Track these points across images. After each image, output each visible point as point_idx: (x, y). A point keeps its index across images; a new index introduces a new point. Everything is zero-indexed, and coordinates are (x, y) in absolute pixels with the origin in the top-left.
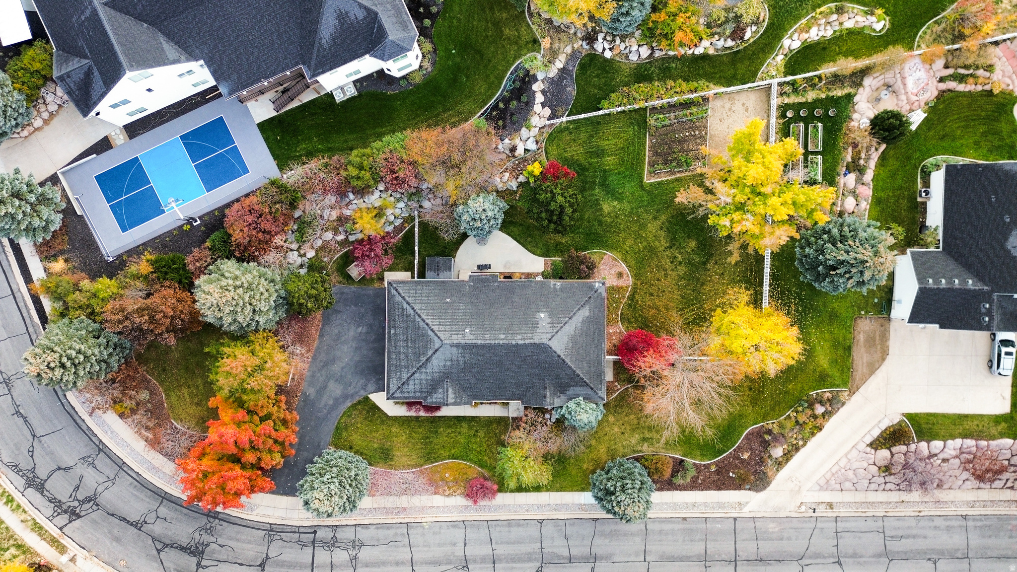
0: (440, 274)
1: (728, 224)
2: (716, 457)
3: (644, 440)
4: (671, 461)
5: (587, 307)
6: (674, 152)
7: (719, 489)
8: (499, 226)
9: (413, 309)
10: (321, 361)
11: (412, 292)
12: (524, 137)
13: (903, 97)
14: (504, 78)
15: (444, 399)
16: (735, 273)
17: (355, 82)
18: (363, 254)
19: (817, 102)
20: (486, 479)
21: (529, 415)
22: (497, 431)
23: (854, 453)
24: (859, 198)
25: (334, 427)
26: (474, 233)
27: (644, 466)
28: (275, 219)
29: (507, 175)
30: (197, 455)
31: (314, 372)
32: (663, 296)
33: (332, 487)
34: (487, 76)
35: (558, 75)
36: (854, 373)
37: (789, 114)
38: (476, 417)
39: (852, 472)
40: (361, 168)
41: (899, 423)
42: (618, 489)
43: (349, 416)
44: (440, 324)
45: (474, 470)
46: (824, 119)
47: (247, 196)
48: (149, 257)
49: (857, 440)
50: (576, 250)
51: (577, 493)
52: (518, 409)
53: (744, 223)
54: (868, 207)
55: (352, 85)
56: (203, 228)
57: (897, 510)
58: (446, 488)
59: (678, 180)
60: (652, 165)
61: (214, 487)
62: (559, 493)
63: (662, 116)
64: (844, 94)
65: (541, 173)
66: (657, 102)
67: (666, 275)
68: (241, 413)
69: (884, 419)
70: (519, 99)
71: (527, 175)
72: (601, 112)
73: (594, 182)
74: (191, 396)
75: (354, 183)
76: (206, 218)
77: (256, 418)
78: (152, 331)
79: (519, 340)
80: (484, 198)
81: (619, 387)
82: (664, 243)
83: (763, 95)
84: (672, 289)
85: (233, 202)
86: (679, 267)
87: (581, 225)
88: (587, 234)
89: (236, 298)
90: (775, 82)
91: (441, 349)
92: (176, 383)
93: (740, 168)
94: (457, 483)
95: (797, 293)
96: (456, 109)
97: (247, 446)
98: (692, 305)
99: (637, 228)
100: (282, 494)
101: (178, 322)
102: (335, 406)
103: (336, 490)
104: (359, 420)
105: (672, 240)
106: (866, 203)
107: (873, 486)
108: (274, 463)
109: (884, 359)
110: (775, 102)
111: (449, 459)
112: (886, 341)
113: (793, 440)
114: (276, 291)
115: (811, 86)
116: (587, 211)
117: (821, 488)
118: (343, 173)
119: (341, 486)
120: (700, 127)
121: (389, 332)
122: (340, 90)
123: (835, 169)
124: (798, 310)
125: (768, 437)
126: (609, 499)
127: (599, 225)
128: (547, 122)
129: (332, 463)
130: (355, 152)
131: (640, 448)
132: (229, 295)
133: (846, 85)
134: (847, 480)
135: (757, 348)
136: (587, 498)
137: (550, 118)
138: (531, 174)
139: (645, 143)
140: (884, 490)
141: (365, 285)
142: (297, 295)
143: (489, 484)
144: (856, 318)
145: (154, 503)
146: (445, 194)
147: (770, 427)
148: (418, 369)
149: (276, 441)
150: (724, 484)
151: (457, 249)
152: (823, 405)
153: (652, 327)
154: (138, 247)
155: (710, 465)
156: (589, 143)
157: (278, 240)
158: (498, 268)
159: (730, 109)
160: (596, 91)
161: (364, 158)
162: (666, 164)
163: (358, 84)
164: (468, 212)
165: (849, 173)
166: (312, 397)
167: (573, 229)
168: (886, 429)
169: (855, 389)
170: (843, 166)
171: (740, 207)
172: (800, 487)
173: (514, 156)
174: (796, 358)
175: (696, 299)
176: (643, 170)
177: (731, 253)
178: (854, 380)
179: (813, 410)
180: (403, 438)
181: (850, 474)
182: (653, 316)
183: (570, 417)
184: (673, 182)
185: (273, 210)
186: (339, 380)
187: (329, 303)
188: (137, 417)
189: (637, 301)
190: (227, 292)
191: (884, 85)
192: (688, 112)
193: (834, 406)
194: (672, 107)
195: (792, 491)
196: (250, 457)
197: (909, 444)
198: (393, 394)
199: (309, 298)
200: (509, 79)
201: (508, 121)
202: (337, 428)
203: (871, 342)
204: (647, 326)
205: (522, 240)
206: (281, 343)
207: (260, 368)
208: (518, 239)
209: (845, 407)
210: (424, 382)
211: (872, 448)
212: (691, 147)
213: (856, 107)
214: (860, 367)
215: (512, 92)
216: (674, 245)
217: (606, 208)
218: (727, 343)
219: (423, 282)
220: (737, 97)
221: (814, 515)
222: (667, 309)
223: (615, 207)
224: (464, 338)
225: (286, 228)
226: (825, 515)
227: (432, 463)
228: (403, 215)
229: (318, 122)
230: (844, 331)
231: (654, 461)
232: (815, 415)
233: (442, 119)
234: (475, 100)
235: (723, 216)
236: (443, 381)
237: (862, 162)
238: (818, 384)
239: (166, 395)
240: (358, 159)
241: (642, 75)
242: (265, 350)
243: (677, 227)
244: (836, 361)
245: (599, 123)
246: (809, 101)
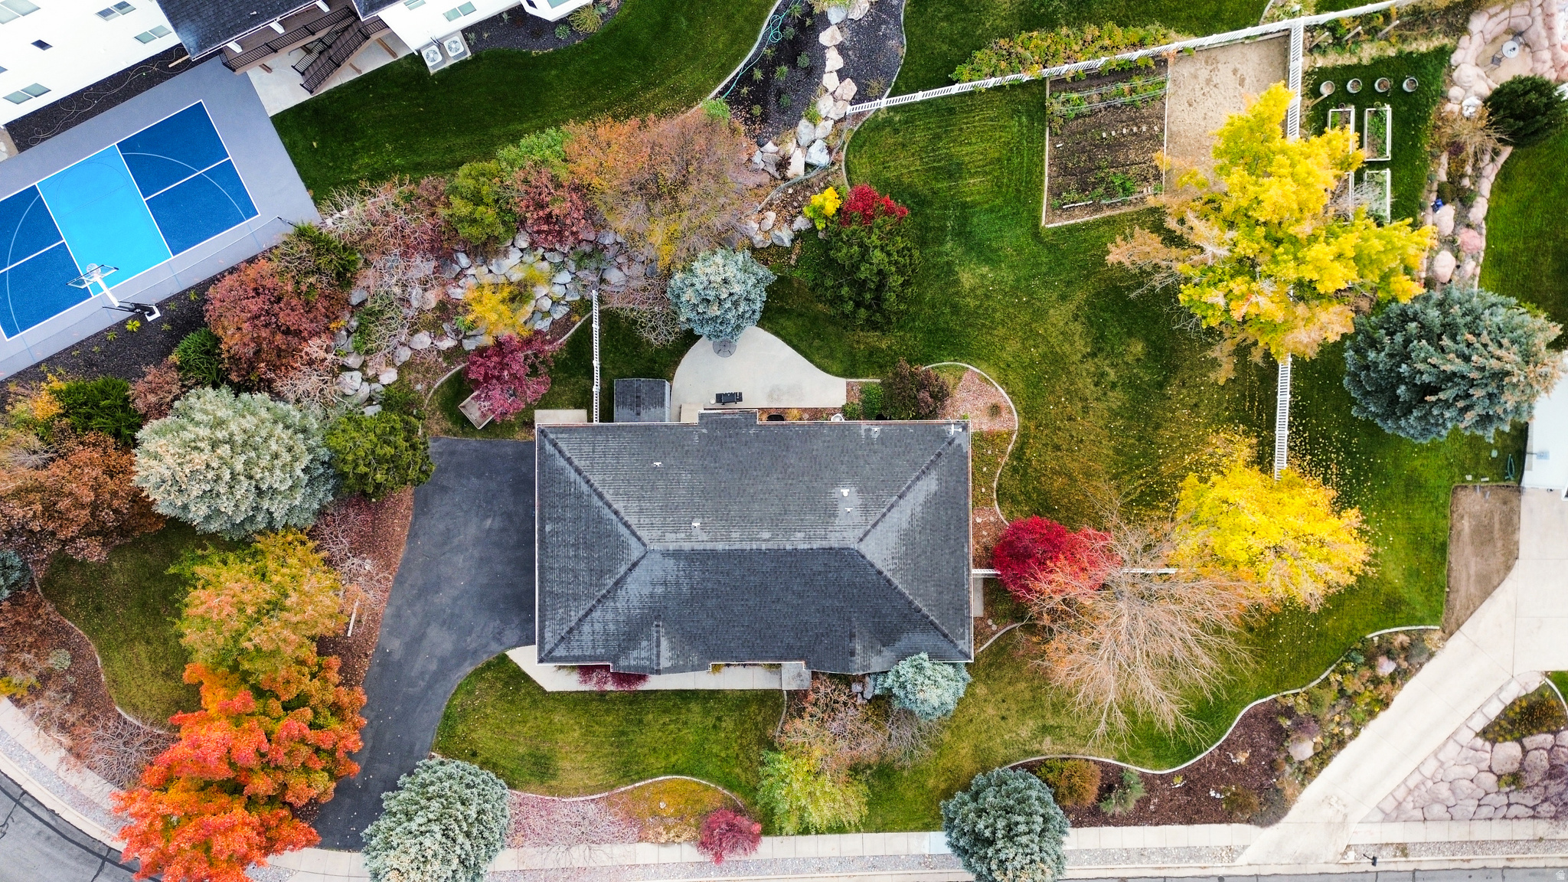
0: (643, 412)
1: (1221, 302)
2: (1184, 761)
3: (1045, 730)
4: (1097, 769)
5: (934, 475)
6: (1099, 168)
7: (1190, 821)
8: (757, 316)
9: (588, 482)
10: (412, 586)
11: (587, 448)
12: (804, 140)
13: (1546, 55)
14: (763, 20)
15: (650, 660)
16: (1220, 403)
17: (465, 32)
18: (486, 374)
19: (1380, 65)
20: (738, 811)
21: (822, 689)
22: (759, 718)
23: (1452, 749)
24: (1462, 254)
25: (440, 714)
26: (707, 329)
27: (1046, 781)
28: (309, 307)
29: (771, 216)
30: (155, 781)
31: (399, 608)
32: (1080, 450)
33: (428, 842)
34: (730, 17)
35: (869, 14)
36: (1452, 596)
37: (1326, 90)
38: (718, 691)
39: (1447, 785)
40: (477, 199)
41: (1540, 691)
42: (999, 834)
43: (469, 693)
44: (641, 511)
45: (715, 795)
46: (1396, 96)
47: (251, 261)
48: (58, 385)
49: (1457, 725)
50: (909, 362)
51: (915, 834)
52: (799, 675)
53: (1253, 299)
54: (1478, 271)
55: (459, 38)
56: (166, 327)
57: (1529, 855)
58: (661, 829)
59: (1107, 222)
60: (1056, 193)
61: (187, 846)
62: (881, 835)
63: (1075, 96)
64: (1431, 47)
65: (839, 210)
66: (1067, 66)
67: (1085, 410)
68: (242, 697)
69: (1509, 682)
70: (793, 63)
71: (811, 215)
72: (955, 89)
73: (943, 229)
74: (153, 659)
75: (465, 231)
76: (173, 306)
77: (275, 706)
78: (53, 534)
79: (799, 541)
80: (725, 258)
81: (994, 628)
82: (1082, 346)
83: (1275, 51)
84: (1097, 436)
85: (222, 275)
86: (1110, 394)
87: (917, 314)
88: (930, 332)
89: (215, 465)
90: (1299, 24)
91: (644, 562)
92: (122, 636)
93: (1244, 189)
94: (682, 819)
95: (1342, 441)
96: (670, 83)
97: (254, 762)
98: (1138, 467)
99: (1027, 318)
100: (339, 848)
101: (107, 516)
102: (442, 674)
103: (436, 847)
104: (489, 700)
105: (1096, 340)
106: (1473, 264)
107: (1485, 811)
108: (314, 793)
109: (1508, 568)
110: (1299, 63)
111: (665, 773)
112: (1513, 532)
113: (1332, 726)
114: (310, 450)
115: (1367, 32)
116: (930, 285)
117: (1387, 818)
118: (443, 212)
119: (448, 837)
120: (1150, 116)
121: (542, 529)
122: (435, 48)
123: (1416, 197)
124: (1344, 474)
125: (1286, 723)
126: (982, 852)
127: (952, 313)
128: (850, 110)
129: (431, 789)
130: (465, 169)
131: (1036, 746)
132: (199, 459)
133: (1437, 29)
134: (1436, 800)
135: (1278, 551)
136: (936, 842)
137: (857, 100)
138: (819, 211)
139: (1043, 150)
140: (1504, 817)
141: (497, 436)
142: (350, 457)
143: (744, 822)
144: (1456, 488)
145: (87, 869)
146: (647, 252)
147: (1290, 702)
148: (599, 601)
149: (317, 750)
150: (1198, 812)
151: (677, 364)
152: (1393, 659)
153: (1058, 511)
154: (38, 365)
155: (1173, 775)
156: (933, 150)
157: (314, 348)
158: (755, 399)
159: (1208, 81)
160: (945, 48)
161: (482, 179)
162: (1084, 191)
163: (472, 36)
164: (693, 285)
165: (1444, 204)
166: (396, 657)
167: (903, 320)
168: (1514, 703)
169: (1453, 626)
170: (1430, 192)
171: (1246, 267)
172: (1345, 816)
173: (785, 179)
174: (1357, 571)
175: (1144, 455)
176: (1039, 202)
177: (1215, 364)
178: (1451, 609)
179: (1372, 667)
180: (576, 735)
181: (1444, 791)
182: (1060, 490)
183: (902, 694)
184: (1099, 226)
185: (304, 288)
186: (449, 622)
187: (424, 472)
188: (41, 703)
189: (1029, 460)
190: (195, 454)
191: (1508, 32)
192: (1126, 87)
193: (1414, 661)
194: (1094, 77)
195: (1329, 823)
196: (261, 784)
197: (1559, 731)
198: (550, 652)
199: (379, 462)
200: (773, 24)
201: (772, 107)
202: (447, 717)
203: (1483, 535)
204: (1049, 510)
205: (803, 345)
206: (324, 554)
207: (276, 606)
208: (795, 341)
209: (1433, 661)
210: (612, 627)
211: (1486, 739)
212: (1132, 156)
213: (1455, 75)
214: (1463, 583)
215: (780, 47)
216: (1101, 350)
217: (968, 277)
218: (1215, 542)
219: (607, 428)
220: (1222, 56)
221: (1371, 868)
222: (1088, 475)
223: (983, 276)
224: (689, 538)
225: (332, 326)
226: (1392, 867)
227: (633, 781)
228: (568, 299)
229: (394, 112)
230: (1434, 513)
231: (1066, 773)
232: (1377, 677)
233: (641, 104)
234: (705, 66)
235: (1209, 286)
236: (649, 624)
237: (1466, 182)
238: (1383, 617)
239: (104, 658)
240: (471, 182)
241: (1035, 16)
242: (285, 570)
243: (1107, 315)
244: (1418, 572)
245: (951, 111)
246: (1365, 62)
